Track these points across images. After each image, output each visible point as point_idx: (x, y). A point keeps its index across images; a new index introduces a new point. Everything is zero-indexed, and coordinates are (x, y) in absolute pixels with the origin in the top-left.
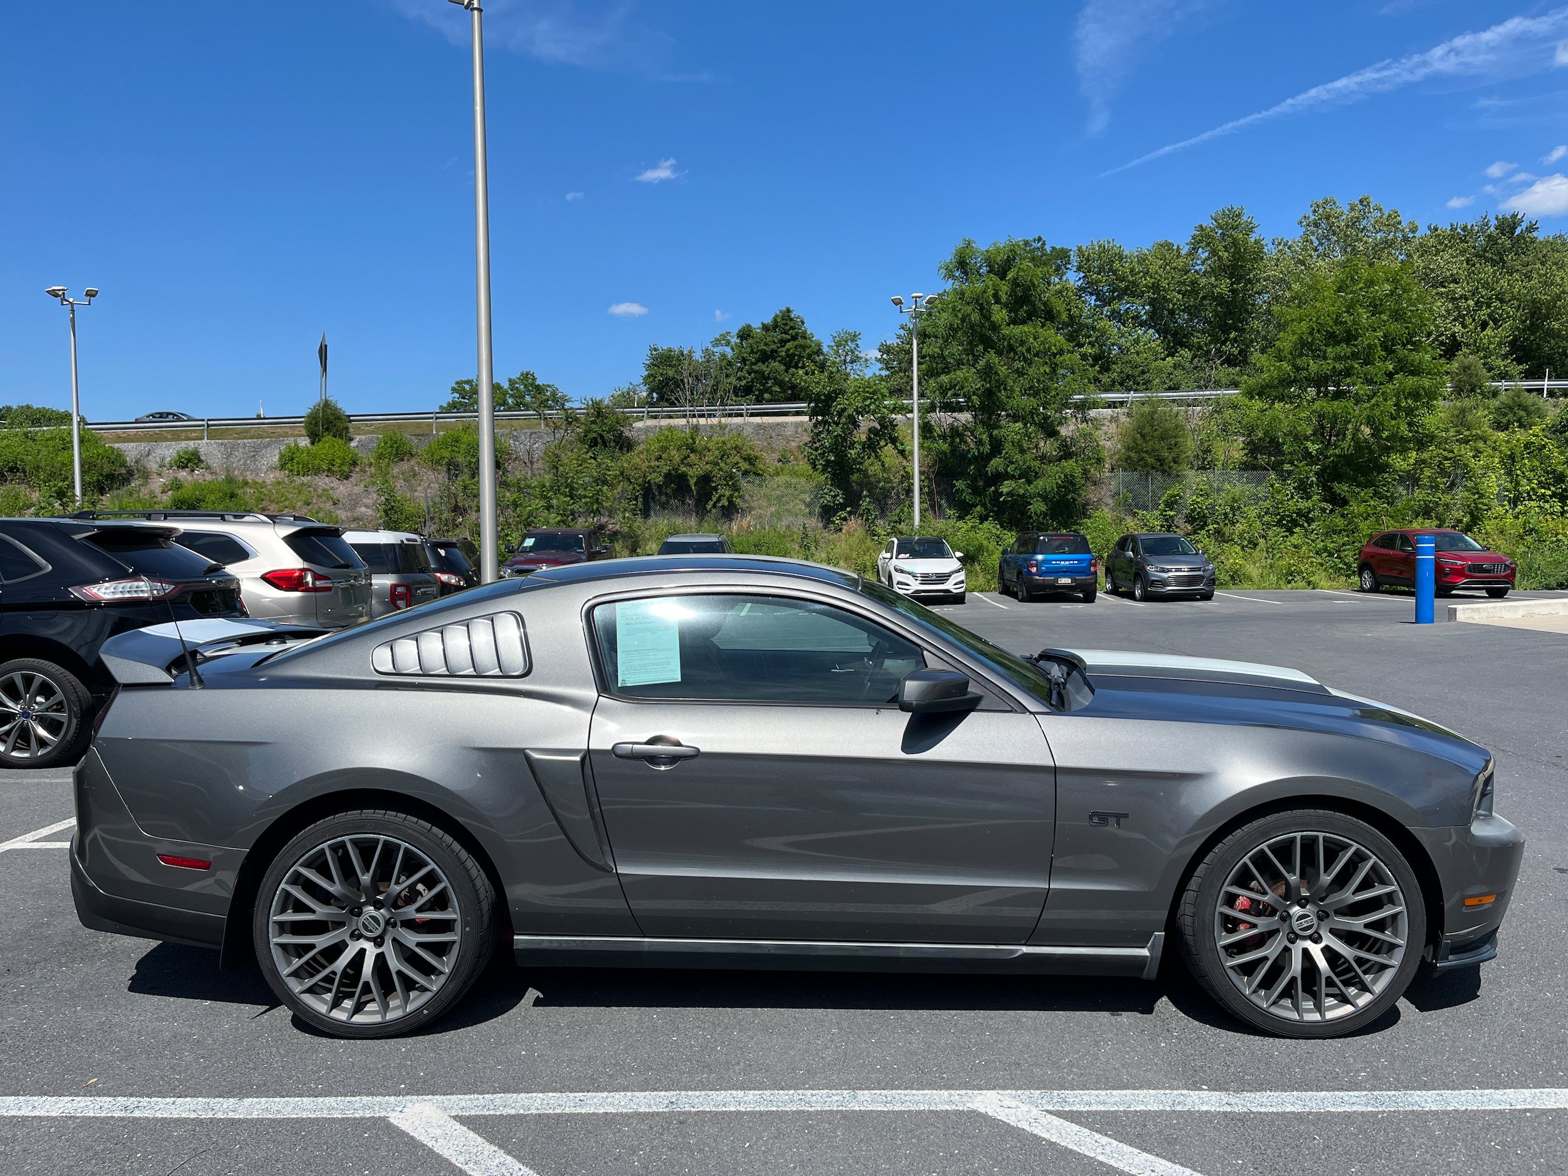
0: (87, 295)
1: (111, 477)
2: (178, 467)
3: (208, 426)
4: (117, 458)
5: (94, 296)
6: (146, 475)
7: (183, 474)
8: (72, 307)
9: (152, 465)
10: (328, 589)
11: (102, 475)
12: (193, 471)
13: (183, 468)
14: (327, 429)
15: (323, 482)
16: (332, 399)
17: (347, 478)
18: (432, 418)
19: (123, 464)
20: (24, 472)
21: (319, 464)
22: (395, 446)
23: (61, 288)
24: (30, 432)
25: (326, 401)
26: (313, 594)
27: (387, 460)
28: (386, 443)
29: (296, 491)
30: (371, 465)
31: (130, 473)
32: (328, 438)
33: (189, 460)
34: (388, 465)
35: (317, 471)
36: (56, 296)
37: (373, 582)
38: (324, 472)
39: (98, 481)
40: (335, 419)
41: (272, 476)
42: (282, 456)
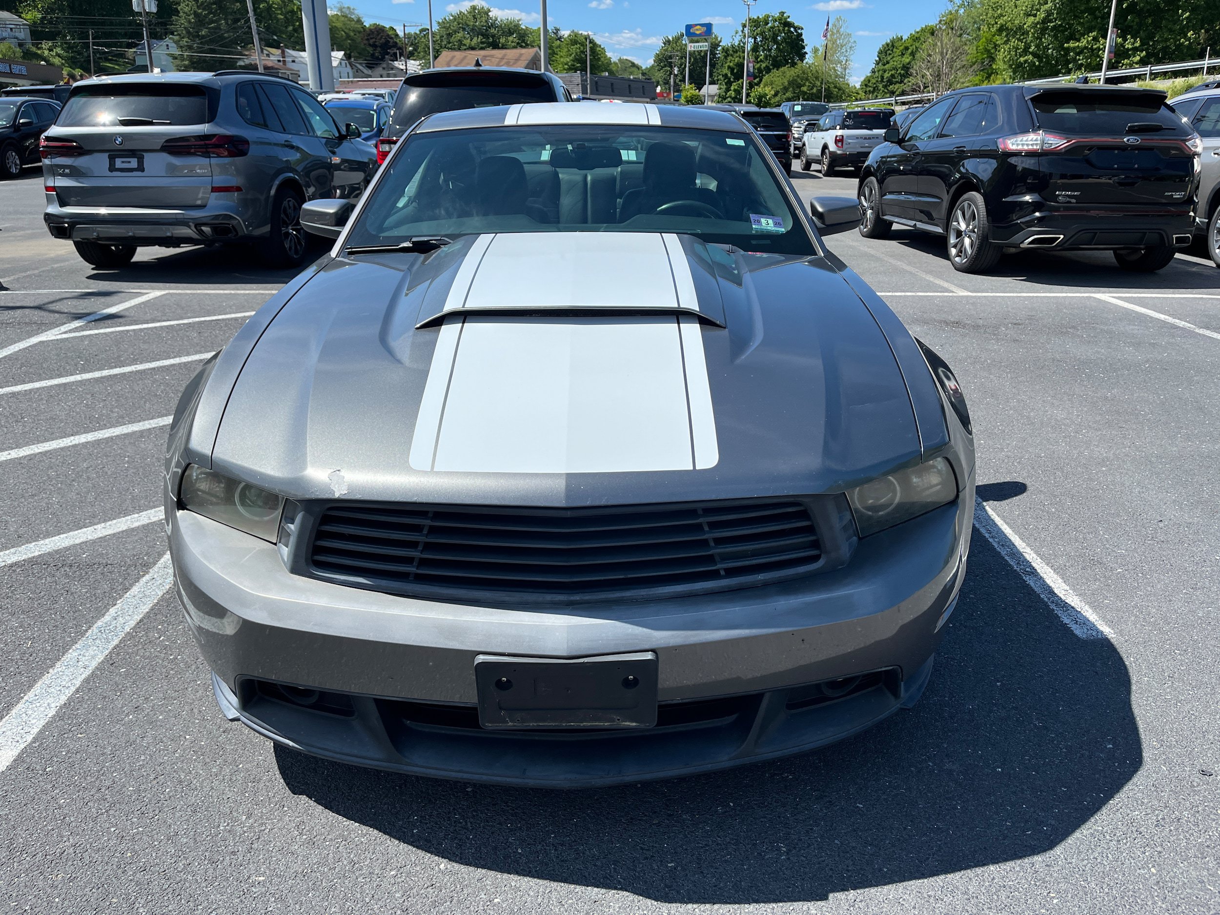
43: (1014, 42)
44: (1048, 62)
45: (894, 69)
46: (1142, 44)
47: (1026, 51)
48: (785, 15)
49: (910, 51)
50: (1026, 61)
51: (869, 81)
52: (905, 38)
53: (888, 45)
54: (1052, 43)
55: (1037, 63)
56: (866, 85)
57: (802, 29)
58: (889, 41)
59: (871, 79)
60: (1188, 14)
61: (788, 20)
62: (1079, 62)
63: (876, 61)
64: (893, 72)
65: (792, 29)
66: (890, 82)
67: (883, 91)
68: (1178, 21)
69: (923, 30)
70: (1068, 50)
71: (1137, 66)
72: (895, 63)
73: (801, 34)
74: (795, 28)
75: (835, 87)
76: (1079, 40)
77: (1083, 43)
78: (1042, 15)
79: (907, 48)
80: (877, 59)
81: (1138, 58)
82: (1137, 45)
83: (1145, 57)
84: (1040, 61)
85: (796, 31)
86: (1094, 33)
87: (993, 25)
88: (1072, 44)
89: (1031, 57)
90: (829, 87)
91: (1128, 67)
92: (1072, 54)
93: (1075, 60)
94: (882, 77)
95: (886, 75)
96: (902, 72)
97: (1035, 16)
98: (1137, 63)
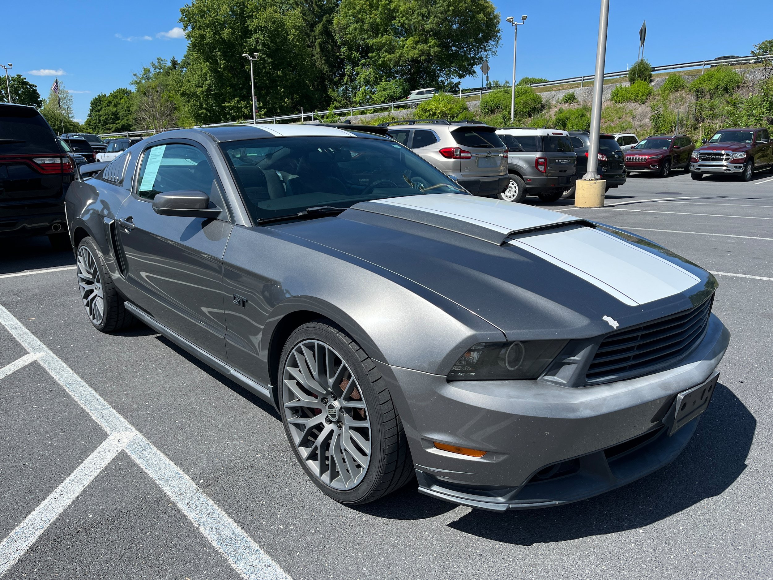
0: (522, 19)
1: (534, 109)
2: (564, 102)
3: (584, 80)
4: (538, 100)
5: (525, 19)
6: (550, 107)
7: (566, 106)
8: (516, 26)
9: (553, 102)
10: (469, 158)
11: (530, 108)
12: (570, 104)
13: (566, 102)
14: (640, 76)
15: (631, 106)
16: (645, 59)
17: (644, 103)
18: (702, 65)
19: (540, 103)
20: (502, 108)
21: (630, 96)
22: (674, 83)
23: (510, 17)
24: (507, 90)
25: (642, 60)
26: (459, 160)
27: (668, 92)
28: (669, 81)
29: (616, 112)
30: (659, 95)
31: (543, 107)
32: (638, 82)
33: (569, 98)
34: (668, 94)
35: (629, 100)
36: (510, 22)
37: (509, 155)
38: (632, 100)
39: (529, 111)
40: (644, 70)
41: (606, 104)
42: (613, 93)
43: (192, 102)
44: (214, 114)
45: (106, 115)
46: (264, 105)
47: (201, 107)
48: (21, 77)
49: (113, 104)
50: (202, 113)
51: (90, 122)
52: (107, 95)
53: (96, 99)
54: (214, 103)
55: (209, 114)
56: (89, 124)
57: (36, 87)
58: (97, 97)
59: (91, 121)
60: (283, 89)
61: (25, 80)
62: (232, 114)
63: (90, 109)
64: (106, 117)
65: (28, 87)
66: (106, 123)
67: (102, 129)
68: (278, 93)
69: (118, 91)
70: (225, 107)
71: (263, 117)
72: (106, 111)
73: (36, 90)
74: (30, 85)
75: (71, 125)
76: (229, 102)
77: (233, 104)
78: (205, 87)
79: (110, 102)
80: (91, 108)
81: (263, 113)
82: (261, 105)
83: (266, 112)
84: (211, 113)
85: (32, 88)
86: (238, 98)
87: (178, 91)
88: (227, 104)
89: (204, 111)
90: (66, 125)
91: (259, 118)
92: (227, 109)
93: (229, 113)
94: (100, 120)
95: (102, 118)
96: (113, 117)
97: (202, 87)
98: (263, 115)
